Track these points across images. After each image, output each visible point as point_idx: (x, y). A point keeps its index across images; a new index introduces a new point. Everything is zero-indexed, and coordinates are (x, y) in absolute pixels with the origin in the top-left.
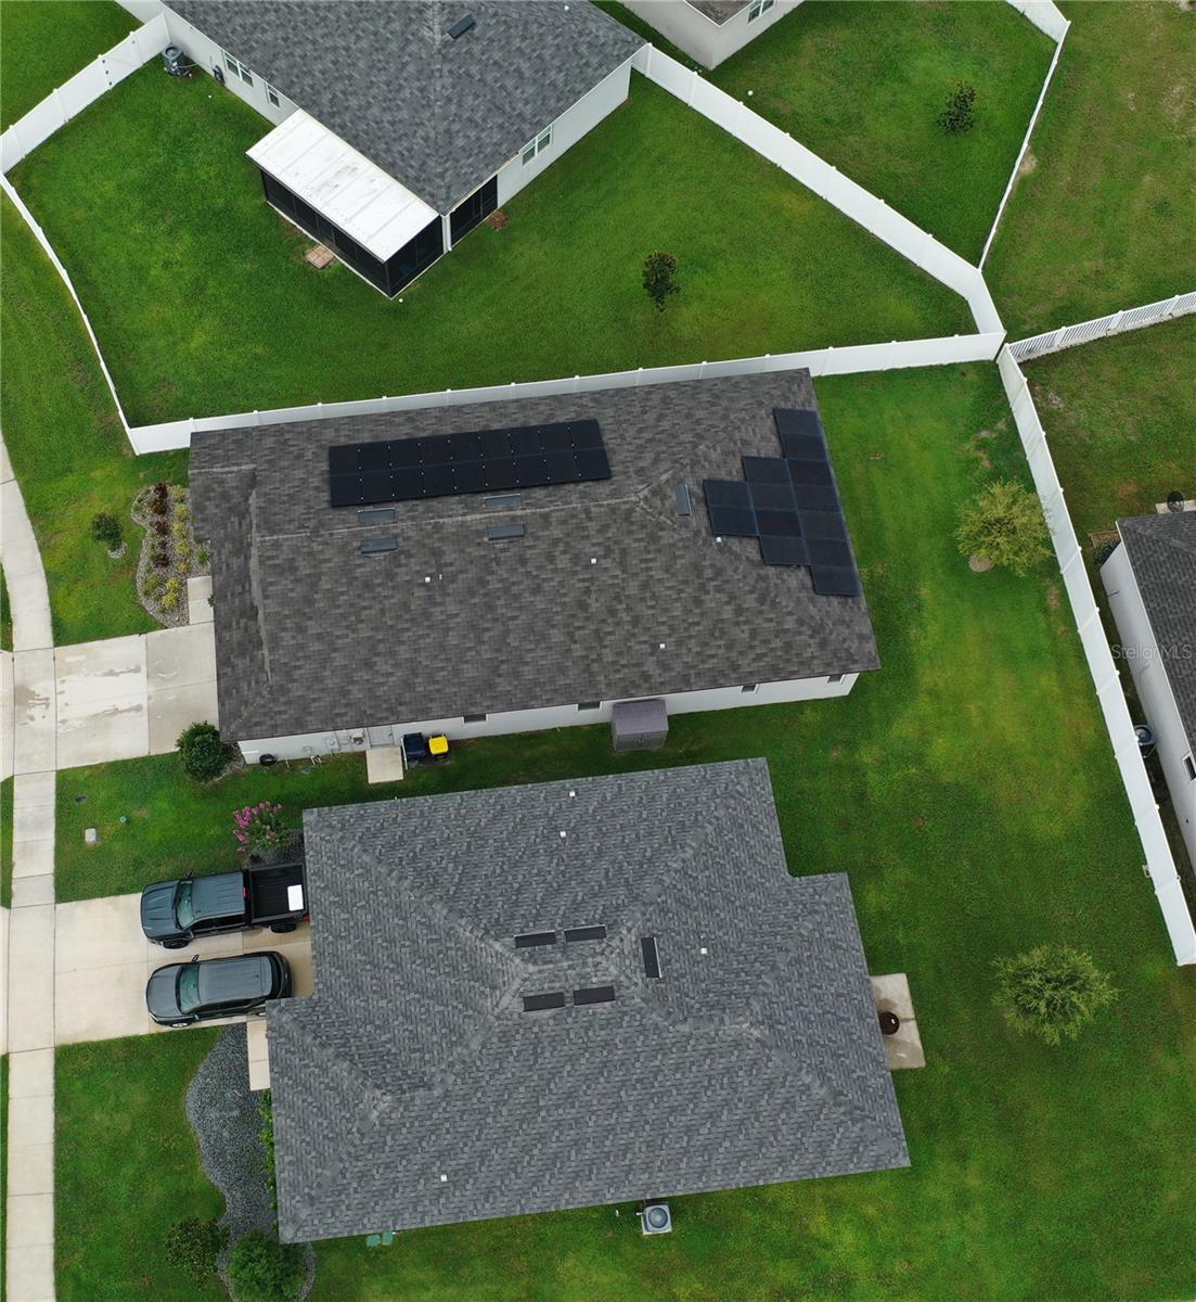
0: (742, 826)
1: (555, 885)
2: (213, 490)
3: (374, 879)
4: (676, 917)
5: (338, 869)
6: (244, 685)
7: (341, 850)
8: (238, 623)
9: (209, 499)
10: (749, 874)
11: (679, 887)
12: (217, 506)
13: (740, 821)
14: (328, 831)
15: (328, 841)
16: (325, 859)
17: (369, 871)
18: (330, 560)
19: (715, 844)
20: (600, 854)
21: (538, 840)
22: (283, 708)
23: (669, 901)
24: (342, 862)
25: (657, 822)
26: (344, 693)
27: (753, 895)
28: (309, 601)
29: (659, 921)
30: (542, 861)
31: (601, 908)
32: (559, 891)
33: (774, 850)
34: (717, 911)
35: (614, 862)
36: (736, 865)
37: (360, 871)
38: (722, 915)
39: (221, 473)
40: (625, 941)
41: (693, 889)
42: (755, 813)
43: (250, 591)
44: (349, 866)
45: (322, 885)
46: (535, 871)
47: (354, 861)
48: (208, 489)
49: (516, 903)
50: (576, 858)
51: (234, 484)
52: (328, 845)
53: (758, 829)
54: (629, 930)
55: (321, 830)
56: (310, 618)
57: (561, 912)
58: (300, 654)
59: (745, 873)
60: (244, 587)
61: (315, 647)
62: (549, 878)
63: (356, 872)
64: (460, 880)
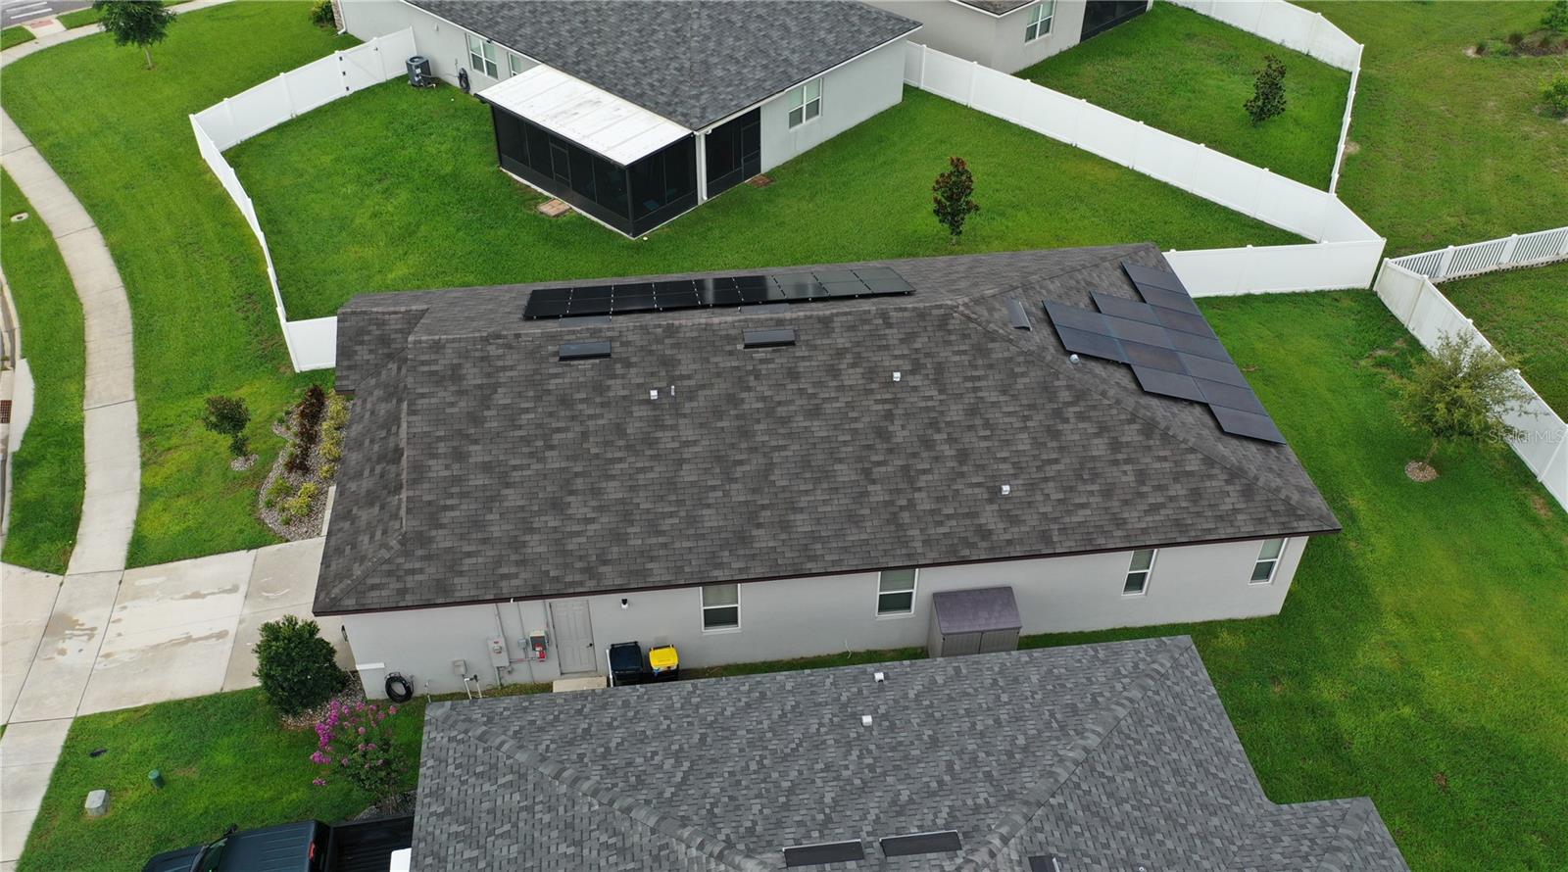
0: (1172, 718)
1: (857, 782)
2: (369, 333)
3: (530, 787)
4: (1087, 834)
5: (472, 780)
6: (366, 539)
7: (480, 751)
8: (372, 470)
9: (362, 343)
10: (1201, 788)
11: (1085, 787)
12: (371, 352)
13: (1169, 711)
14: (461, 726)
15: (460, 742)
16: (451, 769)
17: (523, 777)
18: (512, 368)
19: (1134, 735)
20: (935, 743)
21: (823, 730)
22: (418, 565)
23: (1071, 806)
24: (479, 769)
25: (1027, 706)
26: (516, 545)
27: (1215, 821)
28: (475, 419)
29: (1057, 834)
30: (831, 753)
31: (947, 810)
32: (864, 789)
33: (1234, 761)
34: (1159, 837)
35: (961, 752)
36: (1176, 772)
37: (509, 777)
38: (1170, 844)
39: (383, 313)
40: (999, 857)
41: (1110, 795)
42: (1190, 704)
43: (397, 434)
44: (491, 773)
45: (441, 810)
46: (820, 766)
47: (501, 765)
48: (362, 331)
49: (786, 806)
50: (893, 749)
51: (399, 326)
52: (461, 748)
53: (1201, 728)
54: (1005, 840)
55: (453, 726)
56: (476, 442)
57: (871, 817)
58: (455, 490)
59: (1193, 786)
60: (389, 430)
61: (479, 480)
62: (846, 774)
63: (501, 781)
64: (684, 779)
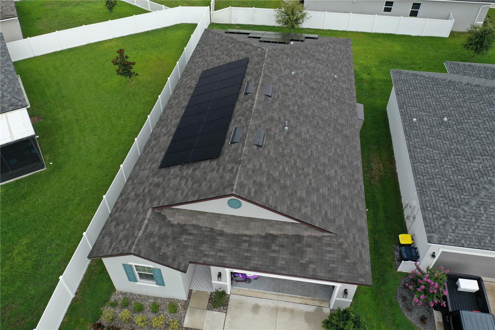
2: (155, 243)
3: (489, 201)
5: (478, 224)
6: (328, 256)
7: (464, 220)
8: (274, 251)
9: (160, 248)
12: (168, 246)
14: (448, 227)
15: (456, 227)
16: (469, 233)
17: (483, 203)
18: (261, 164)
22: (351, 235)
24: (474, 220)
26: (344, 198)
28: (284, 187)
37: (482, 209)
39: (145, 231)
43: (251, 237)
44: (477, 217)
45: (489, 238)
47: (474, 211)
48: (152, 246)
51: (157, 228)
52: (459, 228)
55: (447, 232)
56: (296, 192)
58: (318, 208)
60: (245, 241)
61: (314, 198)
63: (483, 212)
